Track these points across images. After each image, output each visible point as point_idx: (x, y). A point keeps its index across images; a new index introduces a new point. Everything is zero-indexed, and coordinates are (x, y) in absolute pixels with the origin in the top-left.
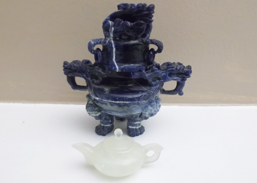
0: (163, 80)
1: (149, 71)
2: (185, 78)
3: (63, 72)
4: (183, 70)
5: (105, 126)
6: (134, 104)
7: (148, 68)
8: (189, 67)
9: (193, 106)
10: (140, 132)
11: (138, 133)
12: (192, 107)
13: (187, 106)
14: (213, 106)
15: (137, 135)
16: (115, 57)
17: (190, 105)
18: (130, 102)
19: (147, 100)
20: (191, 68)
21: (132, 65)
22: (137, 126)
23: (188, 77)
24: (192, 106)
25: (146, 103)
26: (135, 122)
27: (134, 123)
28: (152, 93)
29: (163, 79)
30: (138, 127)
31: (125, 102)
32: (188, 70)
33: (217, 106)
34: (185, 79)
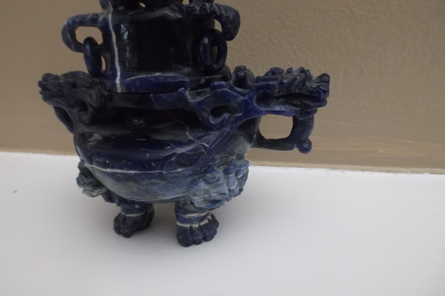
0: (240, 114)
1: (204, 89)
2: (308, 106)
3: (41, 96)
4: (304, 84)
5: (127, 215)
6: (151, 176)
7: (203, 81)
8: (324, 79)
9: (363, 171)
10: (201, 237)
11: (196, 238)
12: (361, 172)
13: (347, 169)
14: (412, 172)
15: (197, 242)
16: (119, 57)
17: (356, 170)
18: (137, 172)
19: (191, 165)
20: (328, 82)
21: (158, 74)
22: (193, 223)
23: (319, 104)
24: (359, 170)
25: (187, 173)
26: (186, 214)
27: (183, 216)
28: (205, 148)
29: (240, 112)
30: (196, 226)
31: (125, 171)
32: (317, 85)
33: (423, 172)
34: (309, 110)
